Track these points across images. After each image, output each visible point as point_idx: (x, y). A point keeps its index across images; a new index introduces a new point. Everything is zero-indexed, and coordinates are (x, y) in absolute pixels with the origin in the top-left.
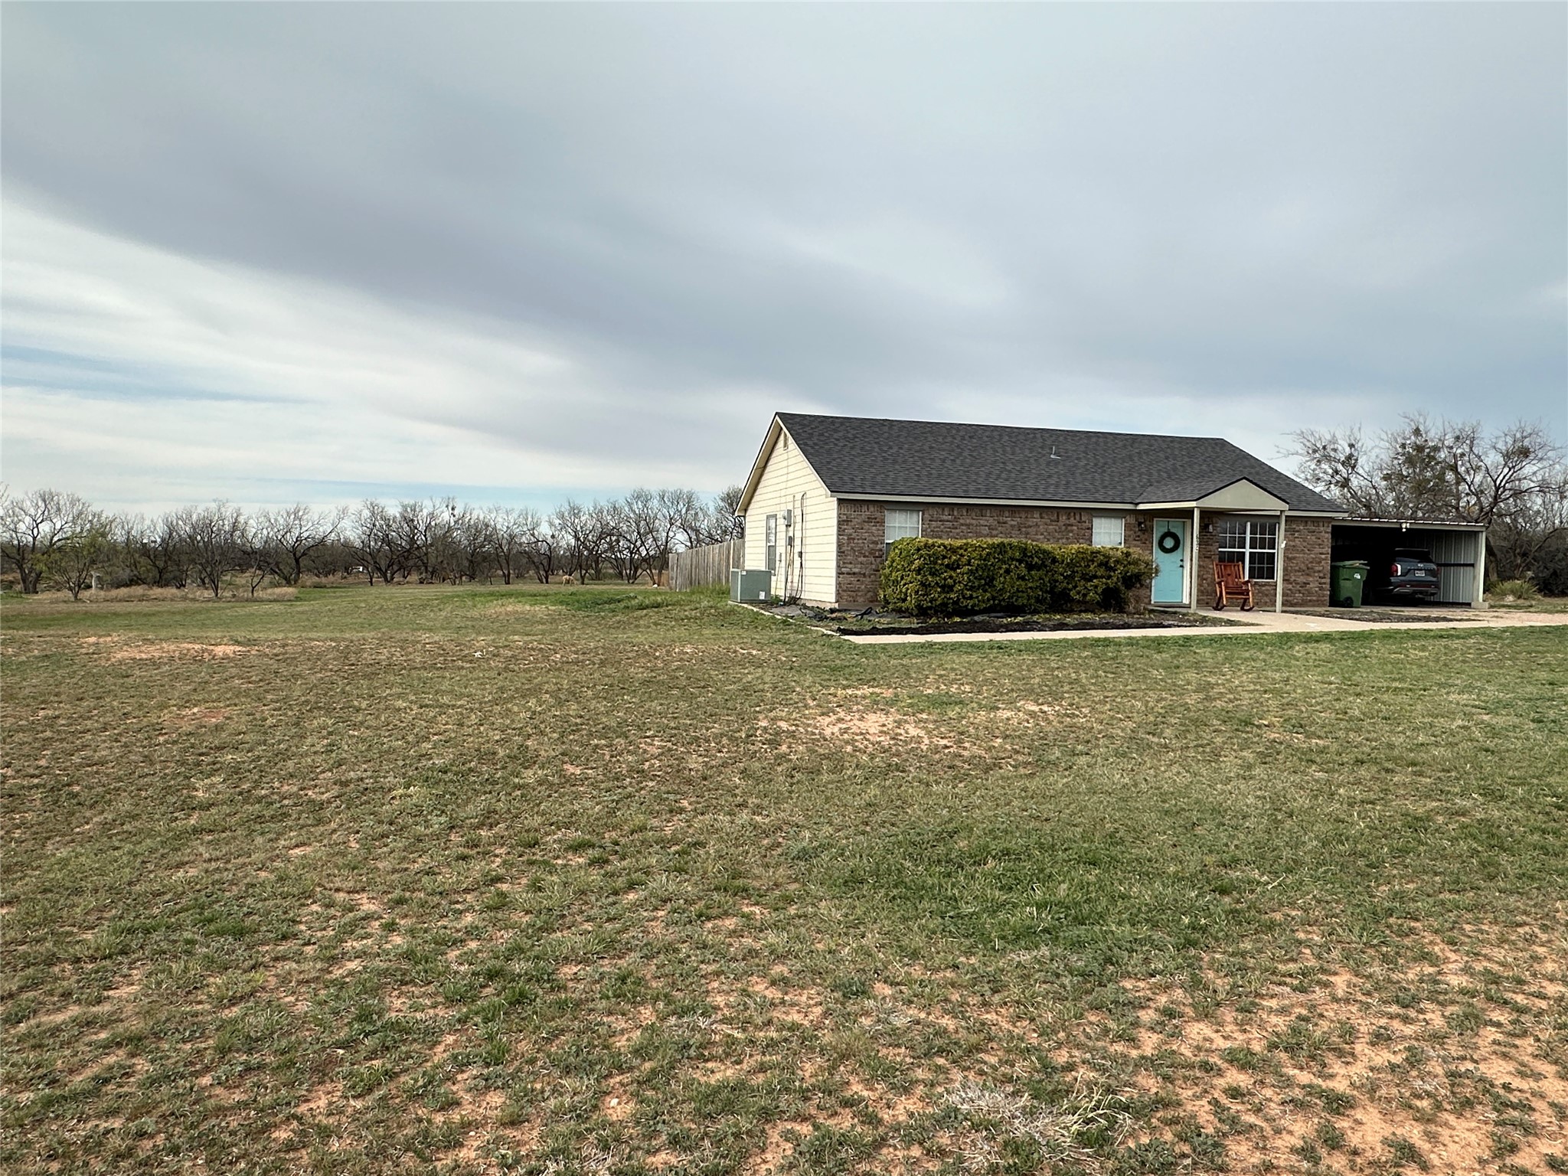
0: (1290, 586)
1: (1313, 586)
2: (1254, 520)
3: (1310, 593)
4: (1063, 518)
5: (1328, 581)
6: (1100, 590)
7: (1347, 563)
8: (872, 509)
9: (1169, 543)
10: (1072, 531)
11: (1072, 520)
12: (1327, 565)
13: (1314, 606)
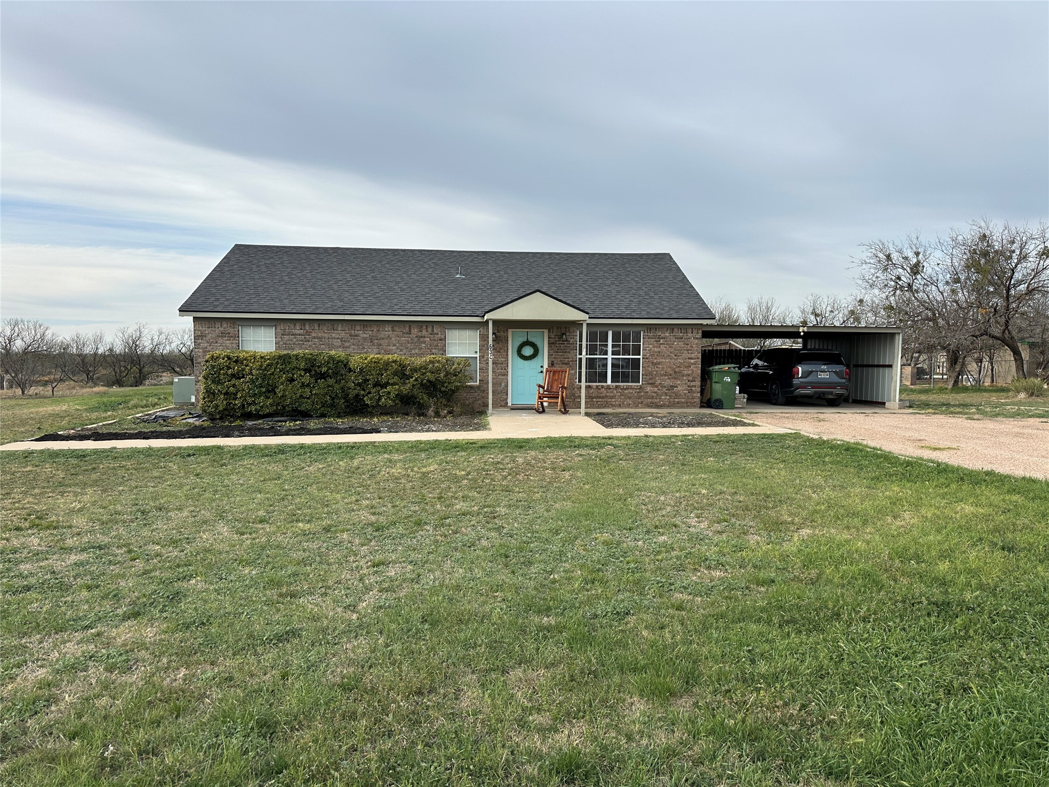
0: (656, 389)
1: (681, 388)
2: (617, 329)
3: (677, 395)
4: (415, 331)
5: (698, 383)
6: (392, 395)
7: (717, 367)
8: (225, 325)
9: (528, 351)
10: (424, 342)
11: (424, 333)
12: (697, 370)
13: (682, 407)
